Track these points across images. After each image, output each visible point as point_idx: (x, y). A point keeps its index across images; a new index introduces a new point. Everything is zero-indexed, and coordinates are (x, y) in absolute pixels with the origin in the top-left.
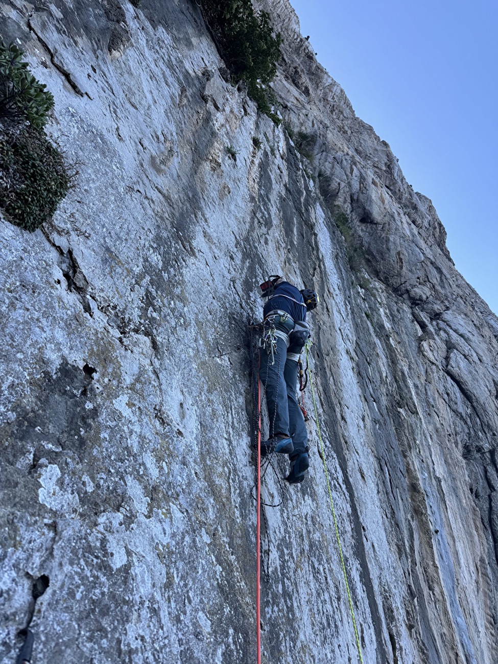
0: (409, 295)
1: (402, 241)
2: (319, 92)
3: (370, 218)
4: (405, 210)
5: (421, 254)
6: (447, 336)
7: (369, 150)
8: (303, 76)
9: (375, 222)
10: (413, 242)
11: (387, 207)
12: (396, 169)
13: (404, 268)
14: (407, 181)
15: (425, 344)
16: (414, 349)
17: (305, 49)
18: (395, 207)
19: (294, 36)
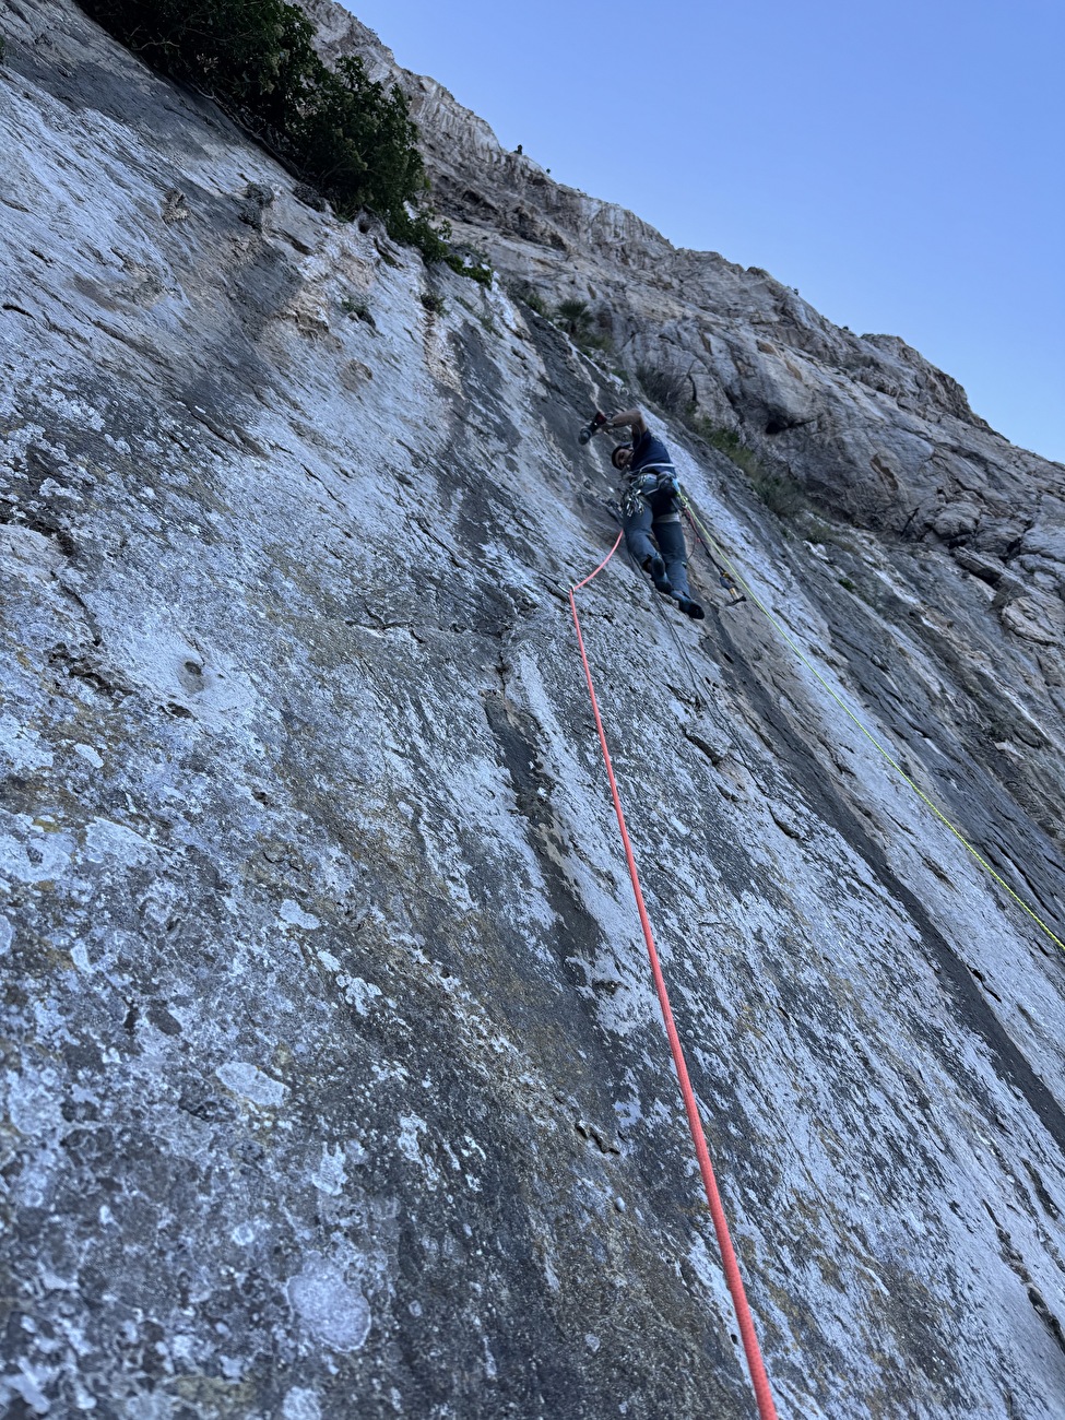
0: (935, 532)
1: (871, 434)
2: (584, 237)
3: (785, 418)
4: (852, 375)
5: (924, 442)
6: (1053, 579)
7: (730, 299)
8: (537, 219)
9: (800, 421)
10: (895, 425)
11: (811, 382)
12: (801, 309)
13: (901, 485)
14: (833, 322)
15: (1012, 612)
16: (992, 630)
17: (522, 172)
18: (827, 376)
19: (491, 157)
